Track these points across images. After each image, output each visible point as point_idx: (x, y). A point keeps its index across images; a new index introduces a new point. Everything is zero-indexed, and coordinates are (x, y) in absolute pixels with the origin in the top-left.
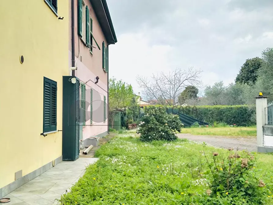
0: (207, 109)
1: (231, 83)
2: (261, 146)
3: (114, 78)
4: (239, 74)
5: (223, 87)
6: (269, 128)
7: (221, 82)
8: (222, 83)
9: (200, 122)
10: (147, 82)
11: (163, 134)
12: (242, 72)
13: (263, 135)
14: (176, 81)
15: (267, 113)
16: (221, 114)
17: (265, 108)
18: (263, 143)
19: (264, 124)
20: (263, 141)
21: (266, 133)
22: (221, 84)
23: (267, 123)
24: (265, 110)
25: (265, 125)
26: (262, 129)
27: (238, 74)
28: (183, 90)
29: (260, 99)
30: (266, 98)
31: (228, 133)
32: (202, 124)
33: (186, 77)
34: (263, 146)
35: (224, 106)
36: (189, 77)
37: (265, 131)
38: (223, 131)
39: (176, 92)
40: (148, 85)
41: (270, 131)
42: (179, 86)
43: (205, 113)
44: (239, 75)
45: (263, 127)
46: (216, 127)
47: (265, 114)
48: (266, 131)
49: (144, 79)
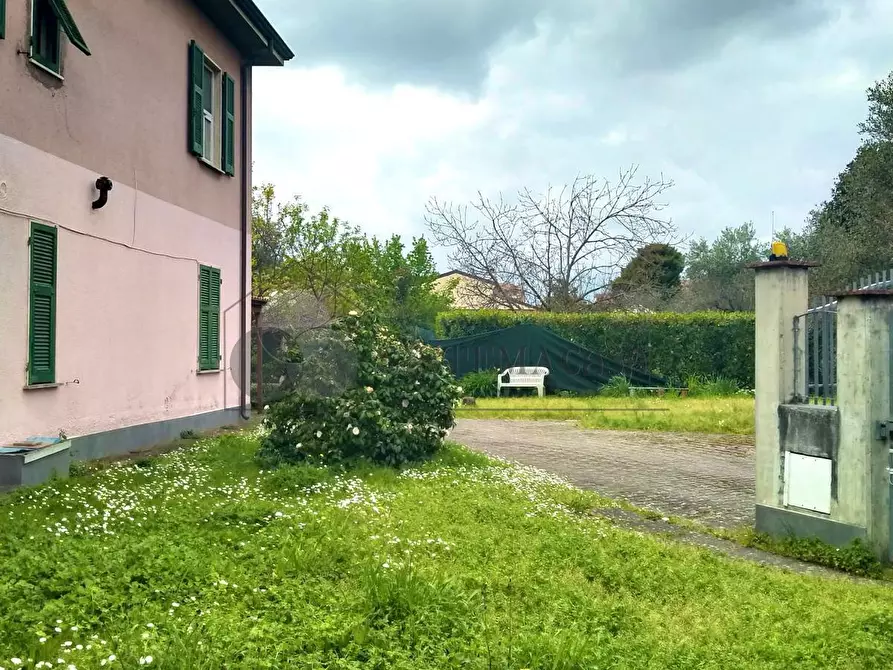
0: (667, 324)
1: (781, 230)
2: (772, 503)
3: (301, 201)
4: (830, 199)
5: (753, 243)
6: (805, 416)
7: (745, 227)
8: (750, 229)
9: (636, 374)
10: (468, 226)
11: (356, 431)
12: (844, 193)
13: (782, 449)
14: (575, 221)
15: (802, 344)
16: (719, 347)
17: (796, 319)
18: (781, 492)
19: (789, 398)
20: (781, 477)
21: (791, 442)
22: (745, 234)
23: (802, 392)
24: (796, 330)
25: (792, 402)
26: (775, 422)
27: (828, 202)
28: (630, 260)
29: (773, 277)
30: (805, 268)
31: (721, 423)
32: (645, 380)
33: (609, 208)
34: (781, 502)
35: (732, 316)
36: (620, 205)
37: (789, 431)
38: (704, 415)
39: (573, 263)
40: (470, 237)
41: (813, 432)
42: (586, 241)
43: (658, 342)
44: (831, 203)
45: (782, 412)
46: (690, 395)
47: (795, 349)
48: (793, 433)
49: (457, 216)
